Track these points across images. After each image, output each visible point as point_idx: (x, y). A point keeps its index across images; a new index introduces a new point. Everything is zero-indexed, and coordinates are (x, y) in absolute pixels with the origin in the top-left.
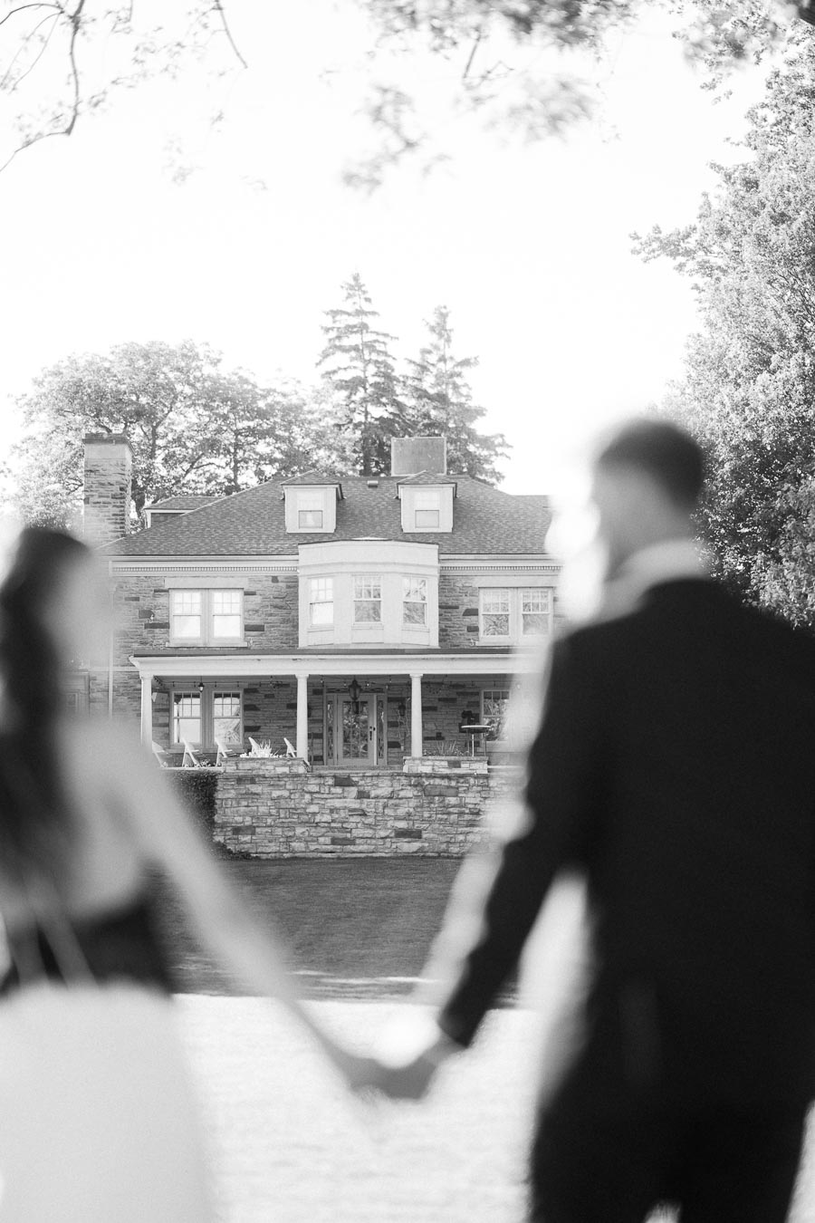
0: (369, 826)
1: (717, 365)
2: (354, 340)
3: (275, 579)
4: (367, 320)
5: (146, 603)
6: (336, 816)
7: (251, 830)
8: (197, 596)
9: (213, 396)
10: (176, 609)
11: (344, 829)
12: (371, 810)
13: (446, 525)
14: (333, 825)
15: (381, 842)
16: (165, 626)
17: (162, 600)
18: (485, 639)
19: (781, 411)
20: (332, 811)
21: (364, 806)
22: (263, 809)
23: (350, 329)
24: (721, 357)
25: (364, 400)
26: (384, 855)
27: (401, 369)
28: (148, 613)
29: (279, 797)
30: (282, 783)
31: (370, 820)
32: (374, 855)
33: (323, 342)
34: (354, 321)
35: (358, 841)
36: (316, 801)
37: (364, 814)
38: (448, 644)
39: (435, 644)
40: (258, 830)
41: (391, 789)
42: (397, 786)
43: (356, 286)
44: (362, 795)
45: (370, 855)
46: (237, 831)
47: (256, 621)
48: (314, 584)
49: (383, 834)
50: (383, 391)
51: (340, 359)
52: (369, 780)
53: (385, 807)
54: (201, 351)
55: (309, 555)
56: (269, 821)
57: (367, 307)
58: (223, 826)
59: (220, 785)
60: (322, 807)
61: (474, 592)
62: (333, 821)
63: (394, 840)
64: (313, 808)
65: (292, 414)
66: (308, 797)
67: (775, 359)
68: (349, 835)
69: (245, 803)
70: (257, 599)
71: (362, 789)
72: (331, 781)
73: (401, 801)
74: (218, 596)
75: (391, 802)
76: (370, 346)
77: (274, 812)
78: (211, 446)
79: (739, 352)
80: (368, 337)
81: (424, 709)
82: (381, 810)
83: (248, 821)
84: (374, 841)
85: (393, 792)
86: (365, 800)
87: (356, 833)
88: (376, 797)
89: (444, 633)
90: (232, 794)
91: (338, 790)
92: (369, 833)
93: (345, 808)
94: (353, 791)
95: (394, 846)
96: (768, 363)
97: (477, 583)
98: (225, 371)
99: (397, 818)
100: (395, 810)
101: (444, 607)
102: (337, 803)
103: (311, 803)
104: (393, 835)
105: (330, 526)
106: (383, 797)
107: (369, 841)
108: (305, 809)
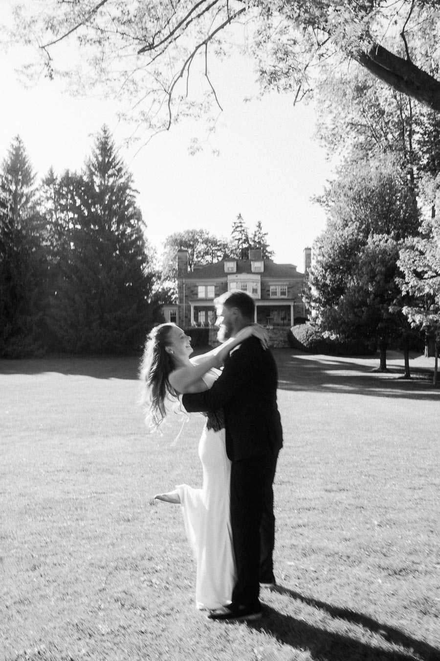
1: (334, 226)
2: (239, 229)
3: (222, 283)
4: (243, 225)
5: (192, 289)
8: (204, 287)
9: (206, 242)
10: (199, 290)
13: (262, 270)
16: (197, 294)
17: (196, 288)
18: (272, 297)
19: (351, 237)
23: (238, 227)
24: (335, 224)
25: (242, 243)
27: (250, 236)
28: (192, 291)
33: (232, 230)
34: (239, 225)
38: (263, 298)
39: (260, 297)
43: (240, 217)
46: (214, 342)
47: (218, 293)
48: (231, 284)
50: (246, 240)
51: (236, 233)
54: (204, 232)
55: (230, 277)
57: (242, 221)
58: (211, 341)
59: (210, 331)
61: (269, 286)
65: (225, 246)
67: (349, 224)
70: (218, 288)
74: (209, 288)
76: (243, 230)
78: (207, 253)
79: (340, 222)
80: (243, 229)
81: (257, 314)
89: (262, 296)
90: (213, 333)
96: (347, 225)
97: (270, 284)
98: (210, 236)
101: (262, 290)
105: (235, 270)
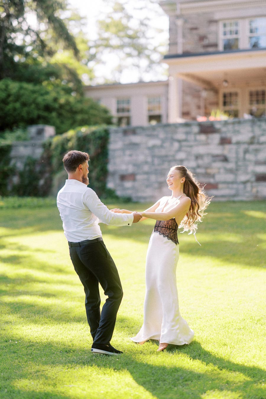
0: (230, 171)
5: (202, 31)
6: (200, 162)
7: (132, 177)
11: (207, 175)
12: (232, 156)
14: (199, 171)
15: (241, 186)
17: (213, 28)
20: (198, 157)
21: (226, 152)
22: (141, 158)
26: (244, 199)
29: (154, 147)
30: (155, 133)
31: (231, 165)
32: (236, 199)
35: (220, 186)
36: (184, 149)
37: (225, 159)
40: (139, 177)
41: (250, 135)
42: (258, 131)
44: (224, 141)
45: (232, 199)
46: (123, 178)
49: (243, 178)
52: (230, 127)
53: (246, 152)
56: (146, 168)
58: (114, 174)
59: (112, 138)
60: (189, 154)
62: (199, 167)
63: (255, 184)
64: (181, 155)
66: (176, 145)
68: (212, 181)
69: (128, 152)
71: (224, 135)
72: (196, 129)
73: (262, 147)
75: (252, 147)
77: (149, 159)
82: (241, 155)
83: (131, 169)
84: (235, 186)
85: (253, 138)
86: (227, 147)
87: (219, 178)
88: (238, 143)
90: (120, 145)
91: (203, 137)
92: (230, 177)
93: (208, 154)
94: (216, 138)
95: (255, 190)
99: (258, 163)
100: (256, 155)
102: (201, 150)
103: (180, 150)
104: (253, 179)
106: (244, 143)
107: (230, 186)
108: (174, 156)
